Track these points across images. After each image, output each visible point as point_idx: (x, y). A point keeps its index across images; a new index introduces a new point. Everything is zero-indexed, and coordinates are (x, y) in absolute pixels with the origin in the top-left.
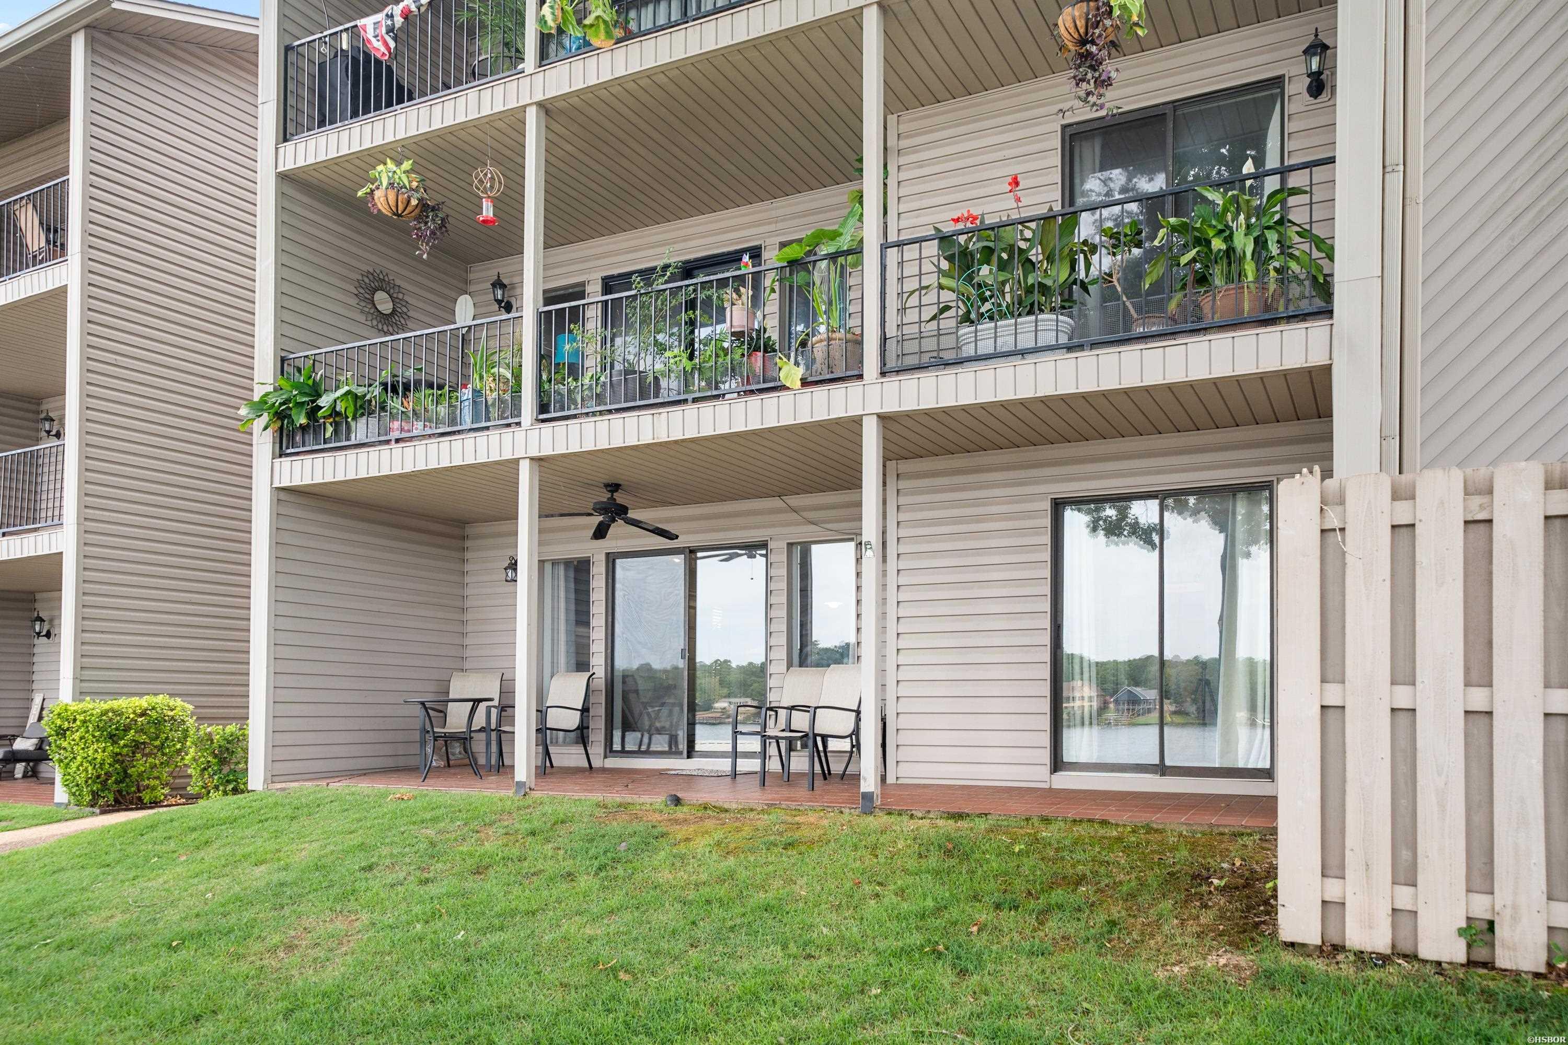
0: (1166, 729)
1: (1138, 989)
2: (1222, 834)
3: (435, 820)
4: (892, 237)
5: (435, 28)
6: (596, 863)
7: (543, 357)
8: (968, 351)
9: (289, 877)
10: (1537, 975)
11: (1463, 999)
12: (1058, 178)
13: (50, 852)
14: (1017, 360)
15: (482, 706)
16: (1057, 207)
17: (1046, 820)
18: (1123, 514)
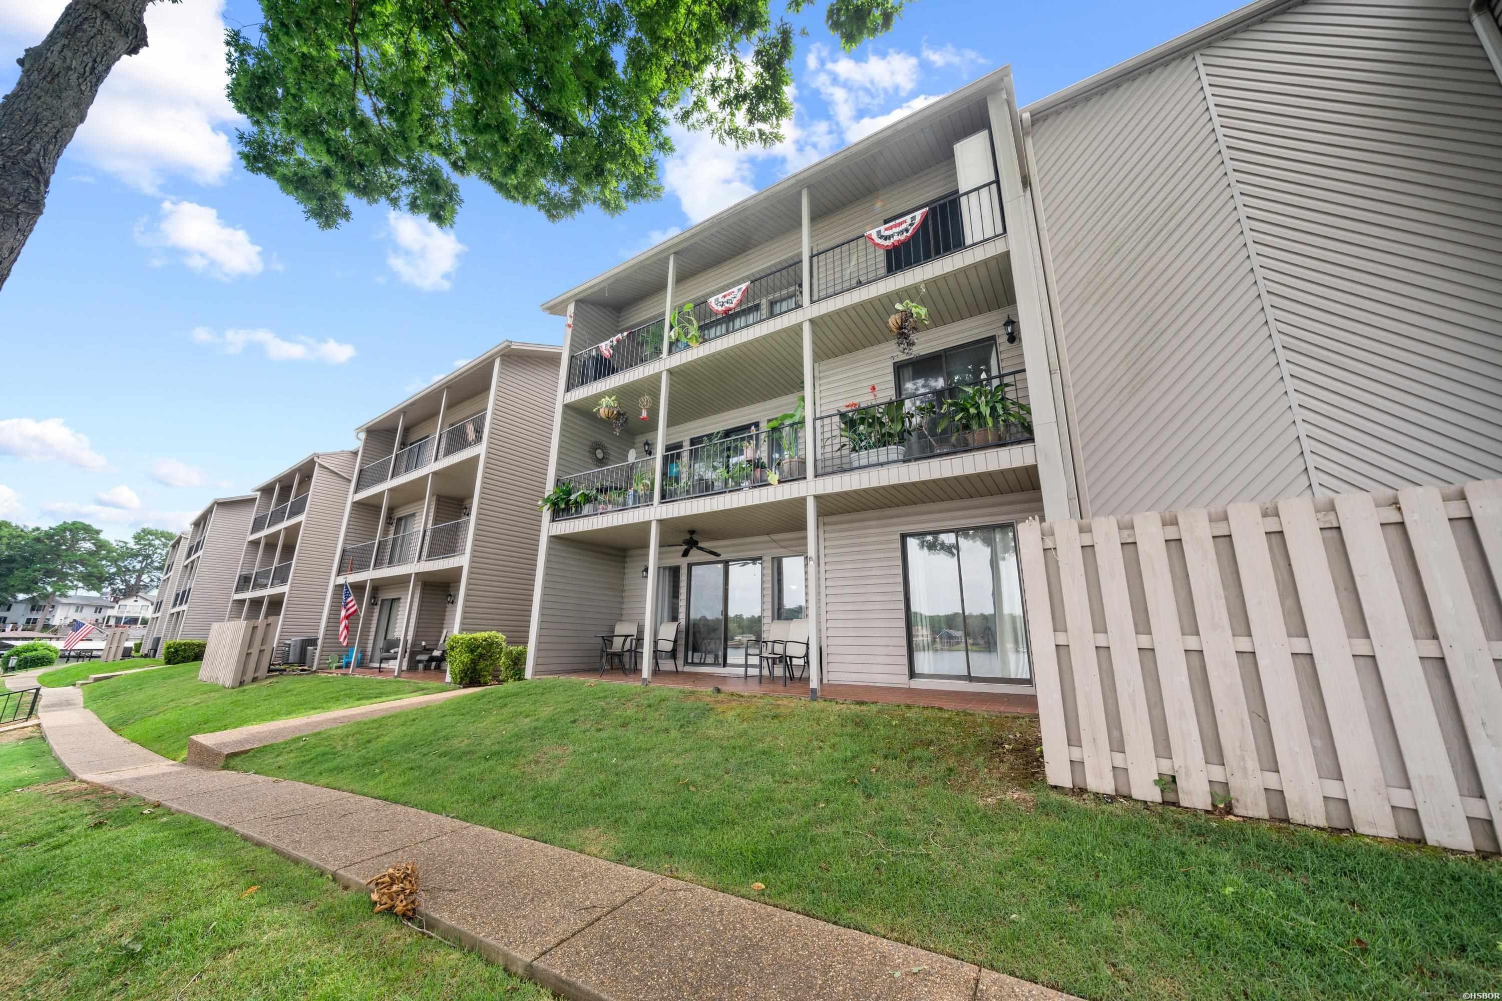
0: (970, 654)
1: (968, 811)
2: (1007, 717)
3: (605, 697)
4: (818, 415)
5: (628, 344)
6: (679, 724)
7: (664, 474)
8: (856, 464)
9: (539, 724)
10: (1207, 812)
11: (1163, 826)
12: (893, 384)
13: (441, 707)
14: (880, 468)
15: (629, 639)
16: (894, 398)
17: (909, 707)
18: (936, 539)
